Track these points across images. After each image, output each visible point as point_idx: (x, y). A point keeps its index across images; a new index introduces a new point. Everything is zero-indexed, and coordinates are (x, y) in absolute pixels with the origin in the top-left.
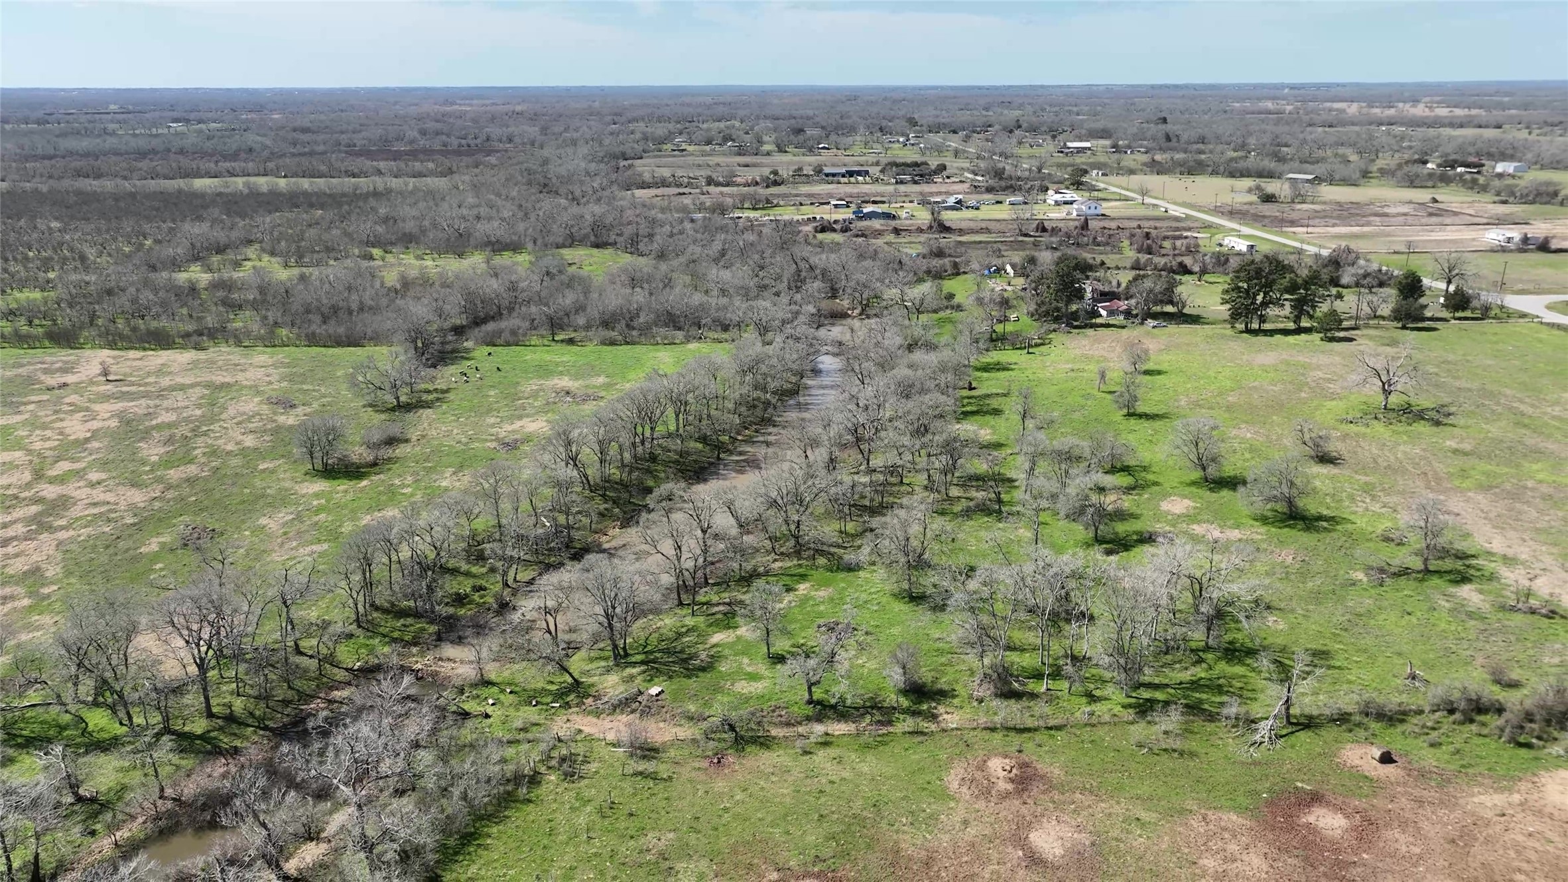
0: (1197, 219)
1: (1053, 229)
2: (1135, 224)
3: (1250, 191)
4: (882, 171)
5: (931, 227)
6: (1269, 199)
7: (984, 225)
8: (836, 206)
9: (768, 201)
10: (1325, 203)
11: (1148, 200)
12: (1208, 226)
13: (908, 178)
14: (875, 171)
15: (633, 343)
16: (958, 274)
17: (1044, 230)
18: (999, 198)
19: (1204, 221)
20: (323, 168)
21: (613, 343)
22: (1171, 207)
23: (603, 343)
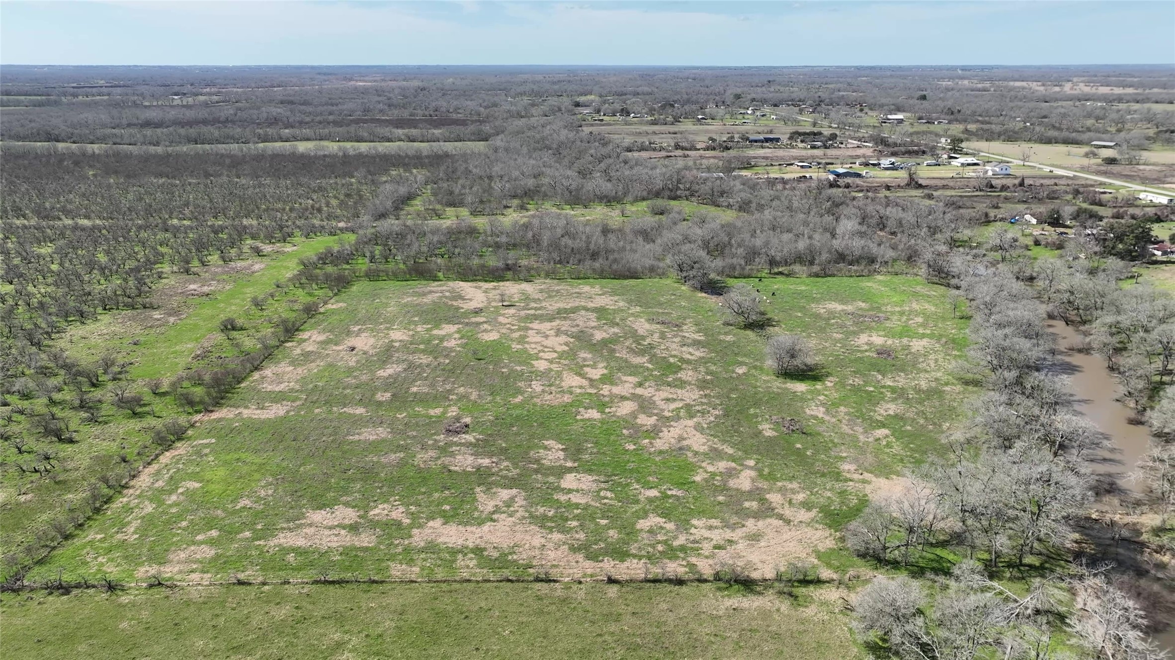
0: (1087, 179)
1: (1003, 186)
2: (1052, 181)
3: (1086, 155)
4: (791, 138)
5: (908, 185)
6: (1111, 161)
7: (939, 183)
8: (802, 167)
9: (749, 164)
10: (1153, 164)
11: (1026, 163)
12: (1102, 184)
13: (819, 144)
14: (785, 139)
15: (833, 275)
16: (989, 222)
17: (992, 186)
18: (918, 160)
19: (1096, 181)
20: (366, 134)
21: (817, 275)
22: (1052, 169)
23: (810, 276)
